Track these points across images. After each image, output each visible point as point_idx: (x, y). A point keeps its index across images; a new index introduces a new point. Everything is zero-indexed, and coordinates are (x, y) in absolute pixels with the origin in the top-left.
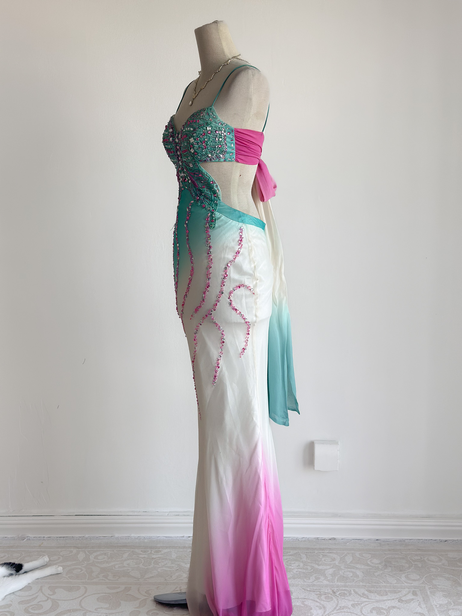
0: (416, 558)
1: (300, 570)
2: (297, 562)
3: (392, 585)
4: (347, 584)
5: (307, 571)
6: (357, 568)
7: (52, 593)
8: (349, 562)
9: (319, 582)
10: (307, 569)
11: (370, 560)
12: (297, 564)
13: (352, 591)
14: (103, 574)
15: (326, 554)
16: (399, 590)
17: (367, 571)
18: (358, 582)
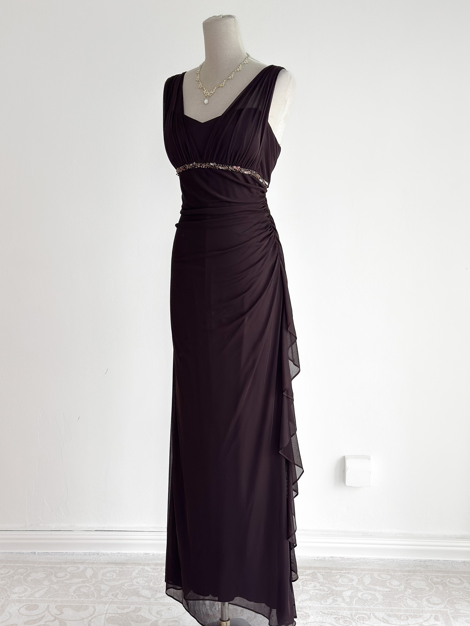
0: (437, 580)
2: (313, 583)
3: (413, 609)
4: (366, 607)
5: (323, 593)
6: (376, 590)
7: (60, 613)
8: (367, 584)
9: (336, 604)
10: (324, 590)
11: (389, 581)
14: (112, 593)
15: (343, 574)
17: (387, 593)
18: (377, 605)
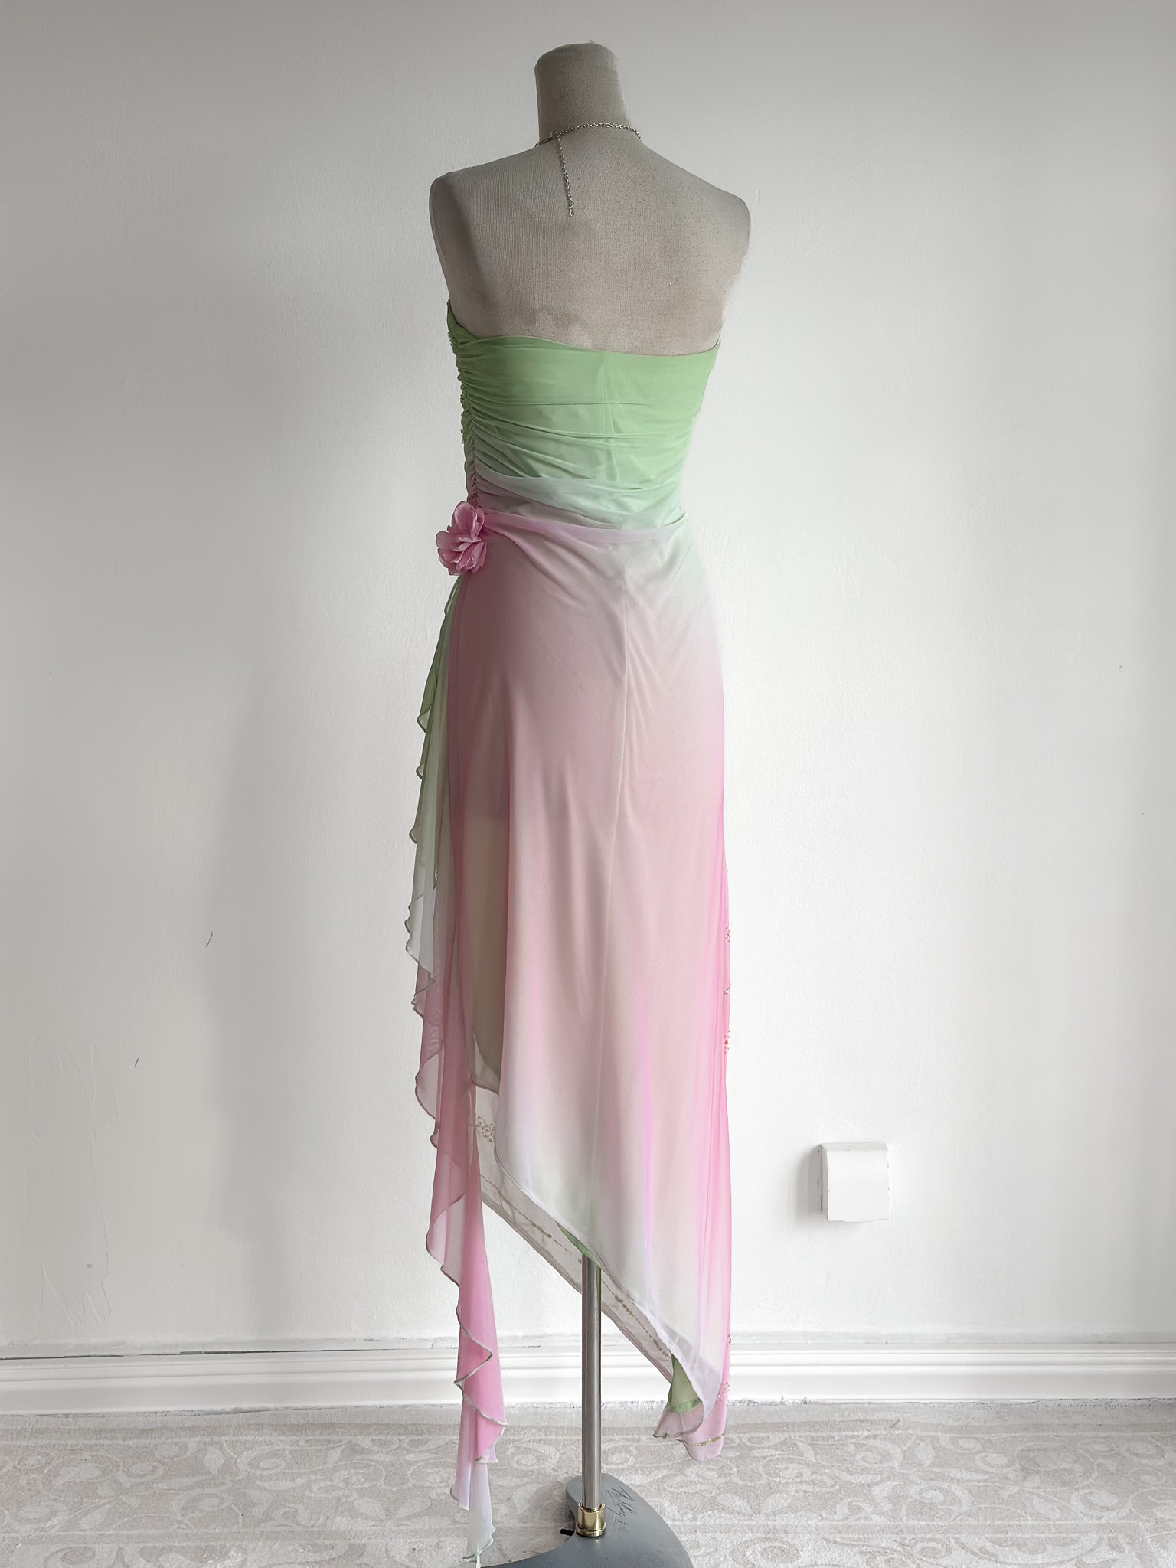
0: (1097, 1447)
1: (805, 1487)
2: (791, 1466)
3: (1052, 1522)
4: (935, 1523)
5: (823, 1490)
6: (952, 1479)
8: (927, 1465)
9: (860, 1519)
10: (823, 1484)
11: (983, 1455)
12: (793, 1470)
13: (951, 1539)
16: (1073, 1535)
17: (979, 1486)
18: (962, 1517)
